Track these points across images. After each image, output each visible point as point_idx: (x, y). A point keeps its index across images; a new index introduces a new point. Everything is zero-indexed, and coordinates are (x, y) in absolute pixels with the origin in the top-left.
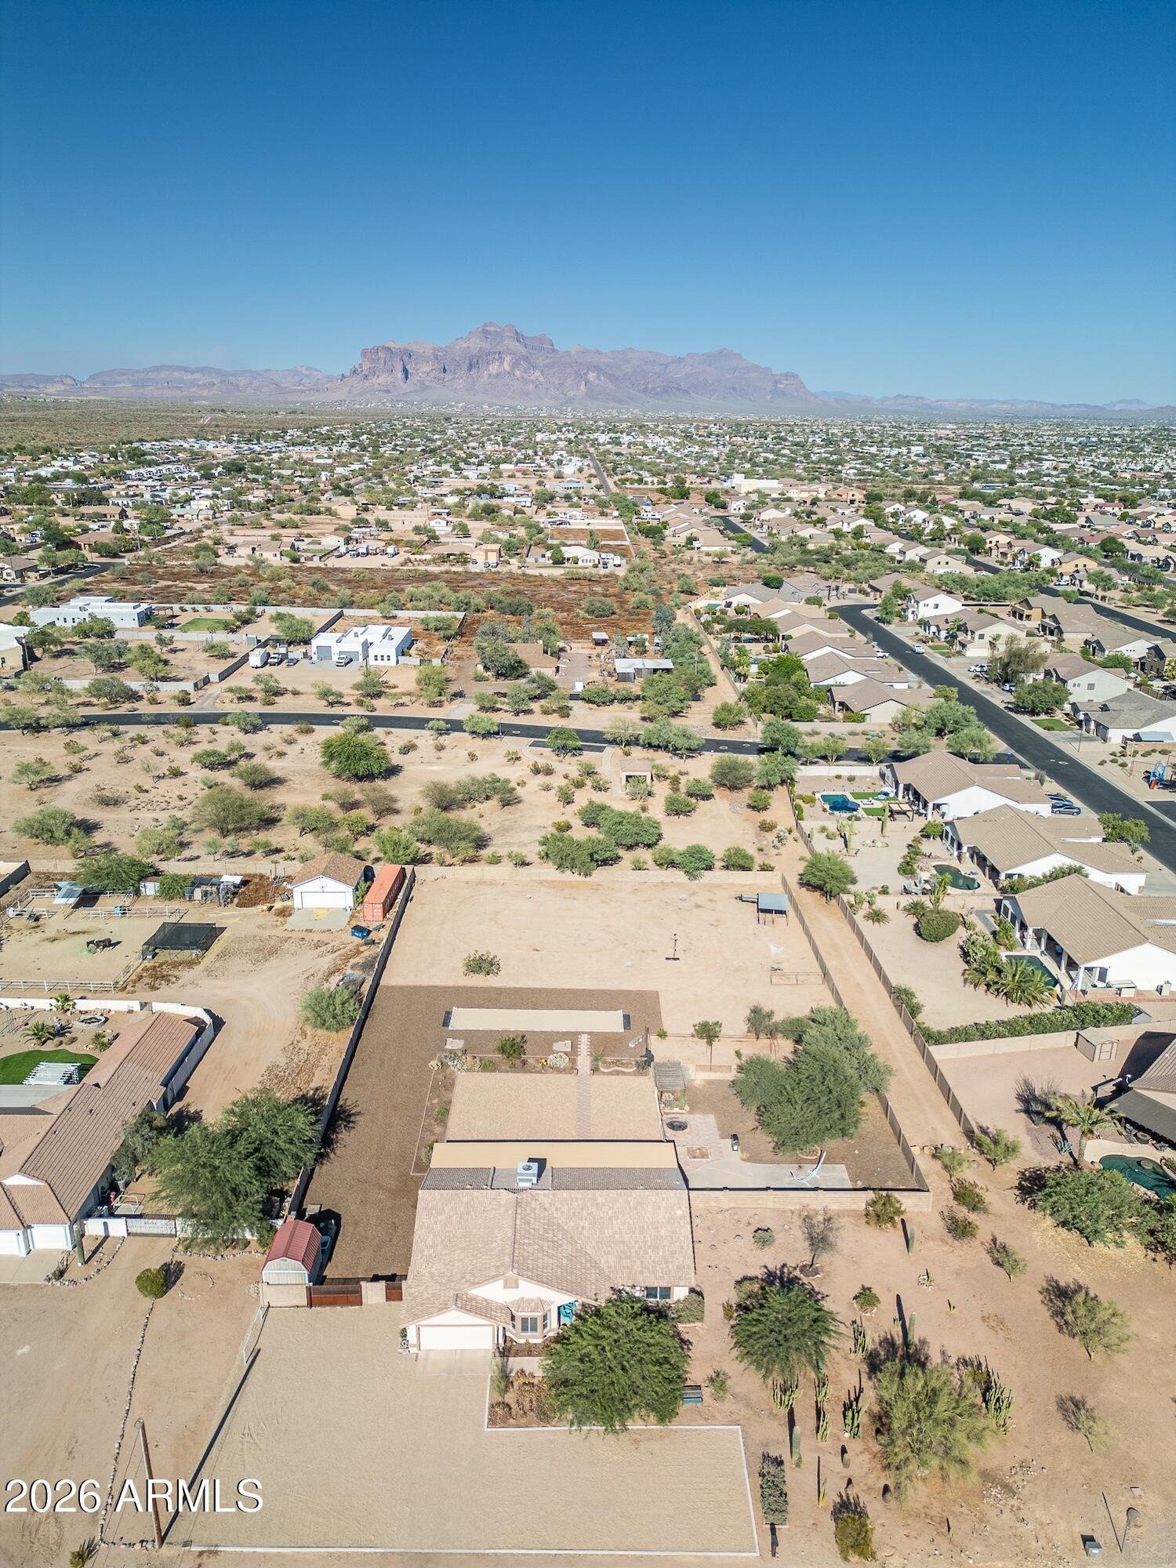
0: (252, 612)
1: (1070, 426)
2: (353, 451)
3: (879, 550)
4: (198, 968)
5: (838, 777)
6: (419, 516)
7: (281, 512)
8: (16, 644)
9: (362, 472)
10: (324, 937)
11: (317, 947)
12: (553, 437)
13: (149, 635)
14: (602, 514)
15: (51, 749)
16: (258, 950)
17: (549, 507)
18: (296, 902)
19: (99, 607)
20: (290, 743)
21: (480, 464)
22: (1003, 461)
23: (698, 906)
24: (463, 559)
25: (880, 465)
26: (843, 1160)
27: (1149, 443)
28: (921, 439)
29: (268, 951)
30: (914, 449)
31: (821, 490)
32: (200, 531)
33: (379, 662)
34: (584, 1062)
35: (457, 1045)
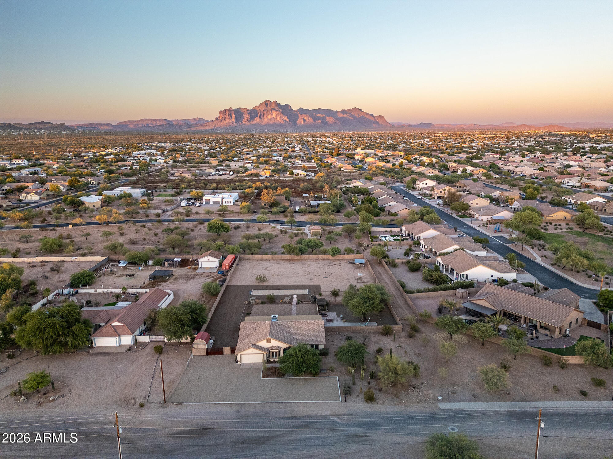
0: (181, 191)
1: (486, 132)
2: (217, 145)
3: (409, 169)
4: (168, 282)
5: (386, 231)
6: (241, 164)
7: (191, 163)
8: (98, 200)
9: (220, 151)
10: (209, 274)
11: (207, 276)
12: (291, 139)
13: (146, 198)
14: (309, 162)
15: (113, 229)
16: (187, 278)
17: (289, 160)
18: (200, 266)
19: (127, 190)
20: (196, 227)
21: (264, 148)
22: (459, 143)
23: (335, 265)
24: (257, 175)
25: (413, 145)
26: (376, 321)
27: (515, 136)
28: (429, 137)
29: (190, 278)
30: (426, 140)
31: (390, 153)
32: (161, 169)
33: (227, 204)
34: (294, 302)
35: (254, 298)
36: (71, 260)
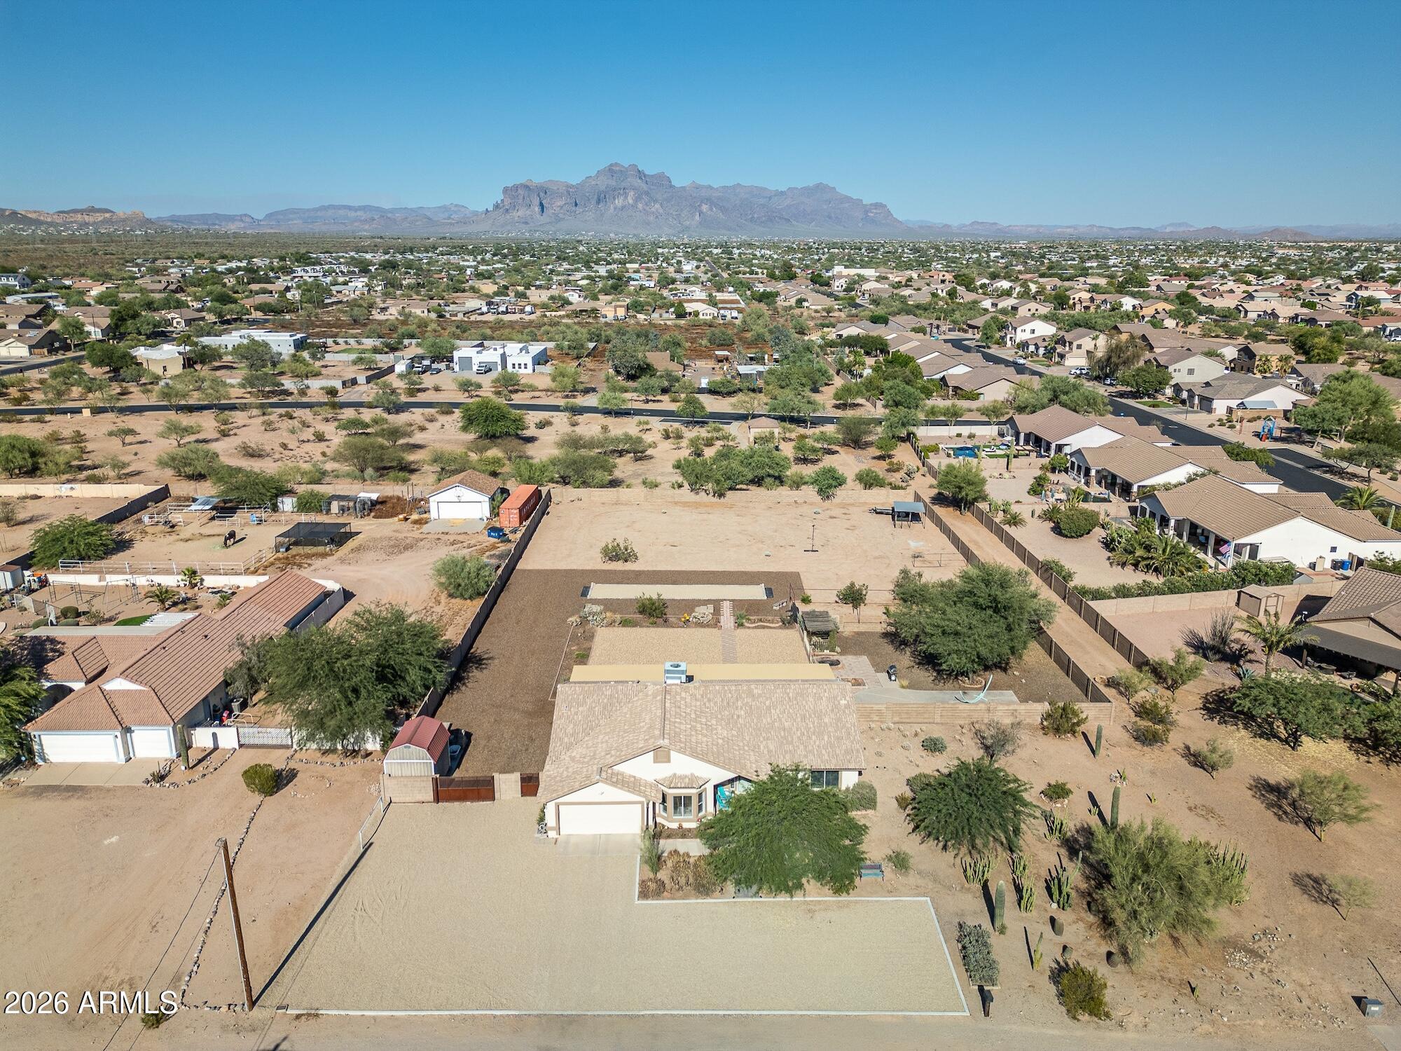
0: (400, 343)
2: (495, 258)
3: (975, 304)
4: (331, 558)
5: (959, 435)
6: (554, 292)
7: (430, 290)
8: (177, 357)
9: (502, 269)
10: (461, 538)
11: (452, 544)
14: (719, 291)
15: (203, 421)
16: (392, 546)
17: (671, 286)
18: (433, 514)
19: (258, 335)
20: (431, 421)
21: (608, 264)
22: (1073, 260)
23: (831, 517)
24: (595, 314)
25: (964, 262)
26: (1010, 687)
27: (1201, 249)
28: (997, 249)
29: (400, 547)
30: (993, 255)
31: (914, 275)
32: (355, 300)
33: (516, 368)
34: (727, 620)
35: (596, 608)
36: (58, 493)
